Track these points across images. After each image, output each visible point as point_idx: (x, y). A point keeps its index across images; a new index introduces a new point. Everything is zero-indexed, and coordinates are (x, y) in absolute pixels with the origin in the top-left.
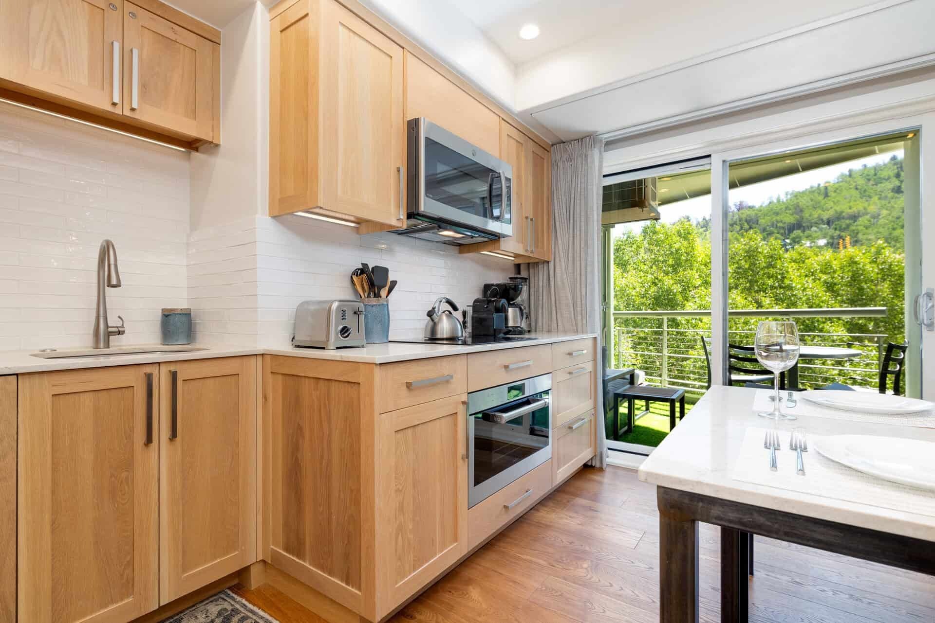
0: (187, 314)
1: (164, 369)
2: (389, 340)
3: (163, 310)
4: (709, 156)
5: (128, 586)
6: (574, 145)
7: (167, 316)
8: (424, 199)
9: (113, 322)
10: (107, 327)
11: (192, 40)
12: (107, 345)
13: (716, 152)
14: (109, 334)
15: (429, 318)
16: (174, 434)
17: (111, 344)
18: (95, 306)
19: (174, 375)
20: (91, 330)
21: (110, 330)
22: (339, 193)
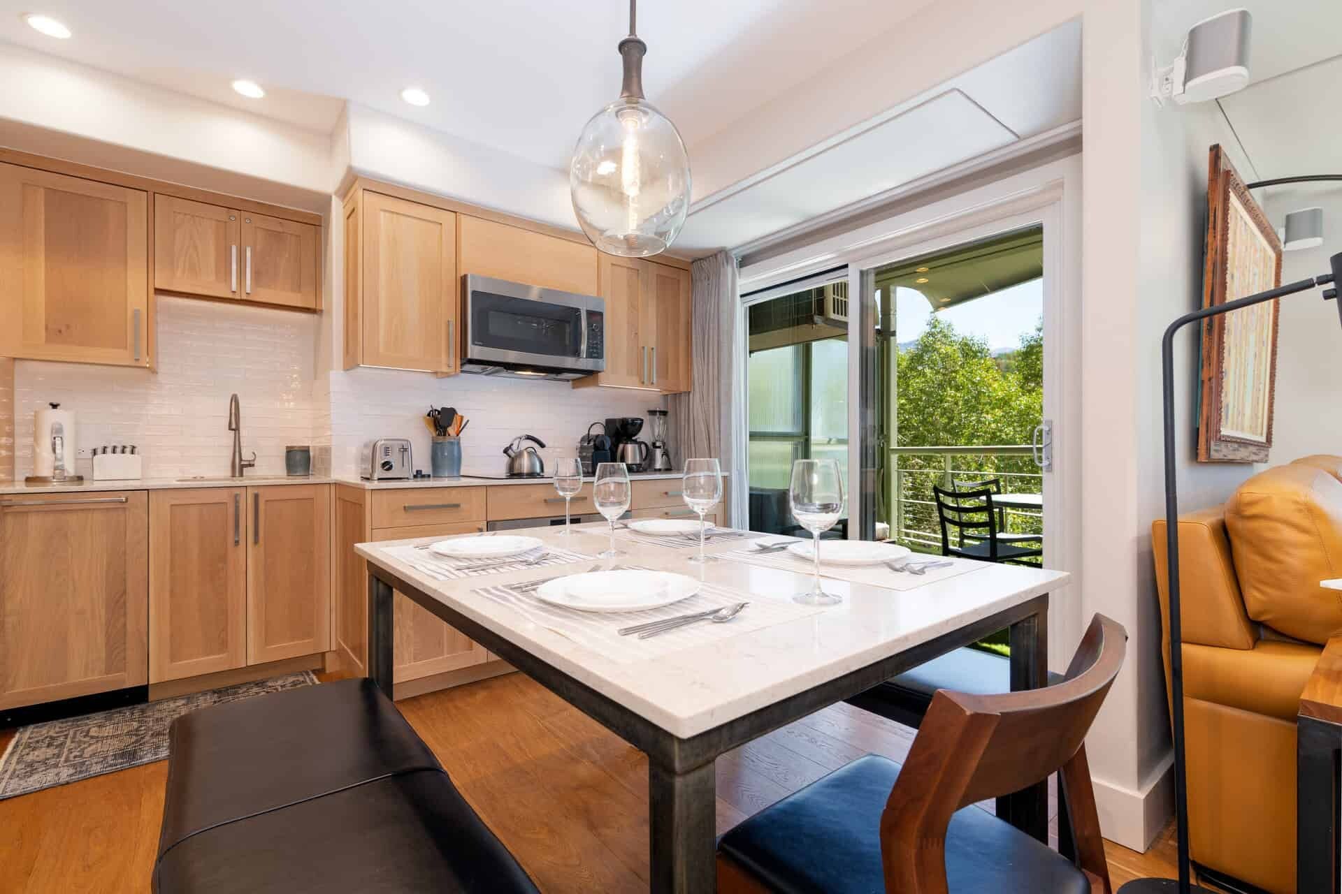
0: (306, 451)
1: (250, 492)
2: (462, 474)
3: (287, 447)
4: (846, 266)
5: (223, 646)
6: (710, 261)
7: (290, 451)
8: (471, 348)
9: (247, 455)
10: (241, 460)
11: (294, 228)
12: (241, 475)
13: (854, 261)
14: (242, 467)
15: (505, 455)
16: (256, 542)
17: (244, 474)
18: (232, 444)
19: (256, 497)
20: (229, 464)
21: (243, 463)
22: (381, 350)
